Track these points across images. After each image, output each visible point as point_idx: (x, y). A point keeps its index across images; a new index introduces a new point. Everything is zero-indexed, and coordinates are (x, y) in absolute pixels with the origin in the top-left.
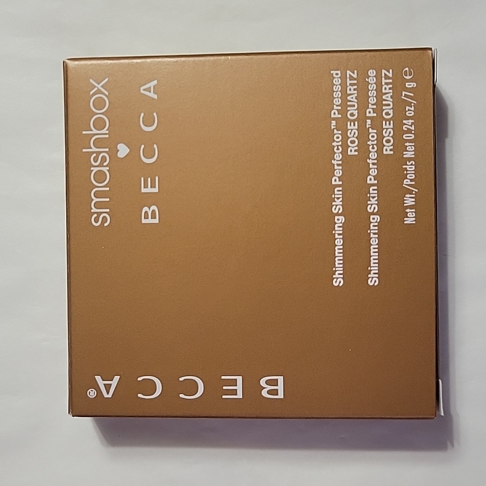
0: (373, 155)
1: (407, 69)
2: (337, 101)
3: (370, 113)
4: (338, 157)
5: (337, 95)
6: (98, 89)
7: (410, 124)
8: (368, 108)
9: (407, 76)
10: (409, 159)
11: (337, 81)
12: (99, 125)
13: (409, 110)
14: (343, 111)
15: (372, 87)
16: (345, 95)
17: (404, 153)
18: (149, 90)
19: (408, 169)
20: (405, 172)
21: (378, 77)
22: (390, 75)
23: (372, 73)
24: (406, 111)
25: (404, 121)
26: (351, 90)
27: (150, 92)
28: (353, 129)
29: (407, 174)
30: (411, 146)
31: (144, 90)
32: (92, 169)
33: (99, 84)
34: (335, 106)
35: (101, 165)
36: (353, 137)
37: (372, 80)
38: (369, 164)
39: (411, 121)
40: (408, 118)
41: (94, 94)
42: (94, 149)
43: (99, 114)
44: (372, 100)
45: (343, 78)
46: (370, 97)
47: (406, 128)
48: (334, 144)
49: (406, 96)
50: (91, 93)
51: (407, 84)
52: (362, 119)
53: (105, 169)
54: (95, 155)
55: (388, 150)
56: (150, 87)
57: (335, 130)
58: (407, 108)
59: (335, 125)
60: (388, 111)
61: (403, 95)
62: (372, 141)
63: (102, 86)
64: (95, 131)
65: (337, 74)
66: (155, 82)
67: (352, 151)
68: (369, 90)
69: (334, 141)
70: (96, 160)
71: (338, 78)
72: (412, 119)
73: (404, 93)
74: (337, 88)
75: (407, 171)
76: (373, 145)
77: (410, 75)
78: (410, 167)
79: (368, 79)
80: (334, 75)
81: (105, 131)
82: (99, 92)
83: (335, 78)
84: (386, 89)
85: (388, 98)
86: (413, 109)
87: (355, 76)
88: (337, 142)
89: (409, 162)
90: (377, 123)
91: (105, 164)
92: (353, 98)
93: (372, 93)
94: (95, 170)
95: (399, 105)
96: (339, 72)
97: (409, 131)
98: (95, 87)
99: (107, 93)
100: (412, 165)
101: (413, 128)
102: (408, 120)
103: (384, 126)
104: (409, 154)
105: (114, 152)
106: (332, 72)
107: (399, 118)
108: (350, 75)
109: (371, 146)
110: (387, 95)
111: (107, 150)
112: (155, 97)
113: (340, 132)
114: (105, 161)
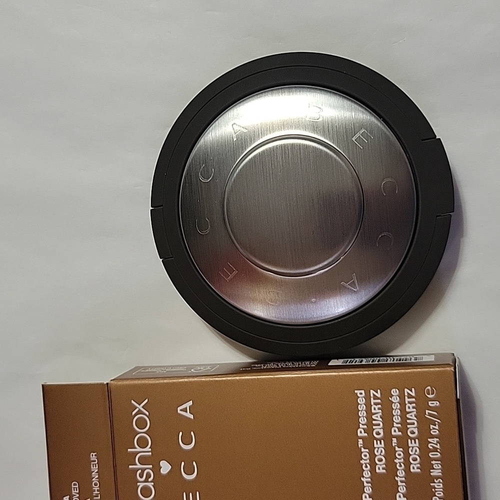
0: (401, 473)
1: (429, 388)
2: (363, 421)
3: (395, 432)
4: (367, 474)
5: (362, 414)
6: (139, 410)
7: (435, 442)
8: (393, 427)
9: (429, 394)
10: (437, 478)
11: (361, 401)
12: (142, 443)
13: (434, 429)
14: (369, 430)
15: (396, 406)
16: (369, 414)
17: (431, 471)
18: (185, 410)
19: (436, 487)
20: (433, 490)
21: (402, 396)
22: (413, 394)
23: (395, 392)
24: (431, 430)
25: (429, 440)
26: (376, 409)
27: (186, 412)
28: (380, 448)
29: (436, 491)
30: (437, 464)
31: (181, 410)
32: (138, 484)
33: (140, 405)
34: (360, 425)
35: (146, 481)
36: (380, 455)
37: (395, 399)
38: (397, 481)
39: (436, 440)
40: (433, 437)
41: (136, 415)
42: (139, 466)
43: (142, 433)
44: (397, 419)
45: (367, 398)
46: (394, 416)
47: (431, 446)
48: (363, 462)
49: (430, 415)
50: (134, 413)
51: (430, 402)
52: (388, 437)
53: (151, 485)
54: (140, 471)
55: (415, 468)
56: (186, 408)
57: (362, 449)
58: (432, 426)
59: (362, 443)
60: (413, 429)
61: (427, 414)
62: (399, 459)
63: (143, 407)
64: (139, 449)
65: (361, 394)
66: (191, 403)
67: (380, 469)
68: (393, 409)
69: (362, 458)
70: (141, 476)
71: (362, 397)
72: (436, 438)
73: (427, 411)
74: (362, 407)
75: (435, 488)
76: (400, 463)
77: (432, 394)
78: (438, 486)
79: (391, 398)
80: (359, 395)
81: (148, 449)
82: (140, 412)
83: (359, 397)
84: (410, 408)
85: (412, 416)
86: (437, 427)
87: (379, 395)
88: (365, 460)
89: (437, 480)
90: (403, 442)
91: (150, 480)
92: (378, 418)
93: (396, 412)
94: (141, 485)
95: (424, 424)
96: (363, 392)
97: (435, 450)
98: (136, 408)
99: (147, 413)
100: (439, 482)
101: (438, 446)
102: (433, 438)
103: (410, 445)
104: (436, 472)
105: (157, 469)
106: (356, 391)
107: (424, 436)
108: (374, 395)
109: (398, 464)
110: (410, 414)
111: (151, 466)
112: (192, 417)
113: (367, 450)
114: (150, 477)
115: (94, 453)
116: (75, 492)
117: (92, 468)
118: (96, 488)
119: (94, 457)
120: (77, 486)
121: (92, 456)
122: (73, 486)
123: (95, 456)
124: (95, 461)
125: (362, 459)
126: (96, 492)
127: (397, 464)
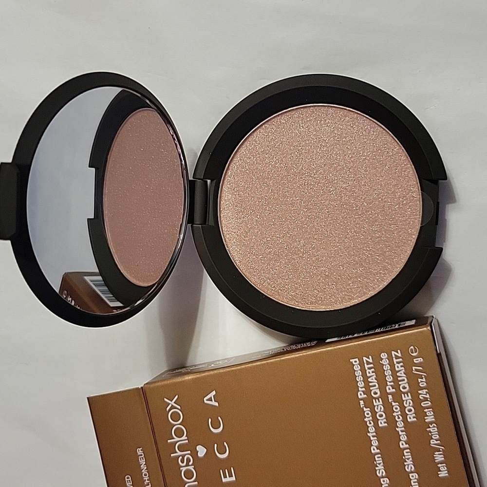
0: (400, 424)
1: (412, 347)
2: (361, 384)
3: (390, 389)
4: (372, 429)
5: (360, 379)
6: (172, 405)
7: (425, 393)
8: (387, 385)
9: (413, 353)
10: (431, 423)
11: (357, 368)
12: (179, 433)
13: (422, 382)
14: (368, 391)
15: (387, 367)
16: (366, 378)
17: (426, 418)
18: (210, 399)
19: (432, 431)
20: (430, 434)
21: (390, 358)
22: (400, 355)
23: (384, 356)
24: (419, 383)
25: (420, 392)
26: (370, 373)
27: (212, 401)
28: (379, 405)
29: (432, 435)
30: (430, 411)
31: (207, 400)
32: (181, 469)
33: (171, 401)
34: (359, 388)
35: (187, 465)
36: (380, 411)
37: (385, 362)
38: (398, 432)
39: (425, 391)
40: (422, 389)
41: (170, 410)
42: (179, 453)
43: (177, 425)
44: (389, 379)
45: (362, 364)
46: (386, 376)
47: (422, 397)
48: (366, 419)
49: (416, 370)
50: (168, 409)
51: (415, 360)
52: (384, 396)
53: (191, 468)
54: (181, 457)
55: (411, 418)
56: (211, 398)
57: (364, 408)
58: (419, 380)
59: (363, 403)
60: (404, 384)
61: (414, 370)
62: (396, 412)
63: (175, 403)
64: (177, 439)
65: (356, 362)
66: (214, 393)
67: (382, 423)
68: (385, 370)
70: (182, 462)
71: (357, 365)
72: (425, 389)
73: (414, 368)
74: (358, 373)
75: (431, 432)
76: (398, 415)
77: (416, 352)
78: (433, 429)
79: (382, 361)
80: (354, 363)
81: (184, 437)
82: (173, 407)
83: (354, 365)
84: (399, 367)
85: (402, 374)
86: (424, 380)
87: (371, 361)
88: (368, 418)
89: (431, 425)
90: (398, 397)
91: (191, 463)
92: (373, 380)
93: (388, 373)
94: (183, 469)
95: (413, 379)
96: (357, 360)
97: (426, 399)
98: (169, 404)
99: (179, 407)
100: (434, 427)
101: (428, 396)
102: (422, 390)
103: (404, 399)
104: (430, 418)
105: (194, 453)
106: (351, 360)
107: (414, 390)
108: (366, 361)
109: (397, 417)
110: (400, 372)
111: (189, 452)
112: (217, 404)
113: (369, 409)
114: (190, 461)
115: (140, 448)
116: (129, 484)
117: (140, 461)
118: (146, 478)
119: (140, 452)
120: (130, 479)
121: (139, 451)
122: (126, 480)
123: (141, 450)
124: (141, 455)
125: (365, 417)
126: (147, 482)
127: (395, 416)
